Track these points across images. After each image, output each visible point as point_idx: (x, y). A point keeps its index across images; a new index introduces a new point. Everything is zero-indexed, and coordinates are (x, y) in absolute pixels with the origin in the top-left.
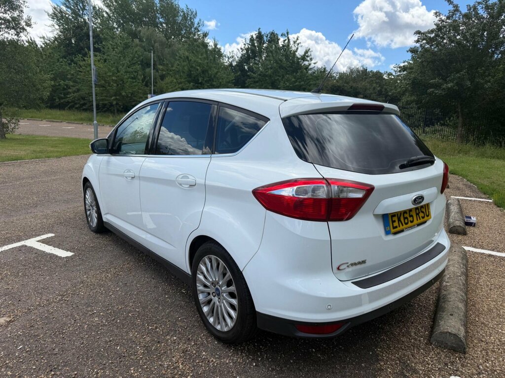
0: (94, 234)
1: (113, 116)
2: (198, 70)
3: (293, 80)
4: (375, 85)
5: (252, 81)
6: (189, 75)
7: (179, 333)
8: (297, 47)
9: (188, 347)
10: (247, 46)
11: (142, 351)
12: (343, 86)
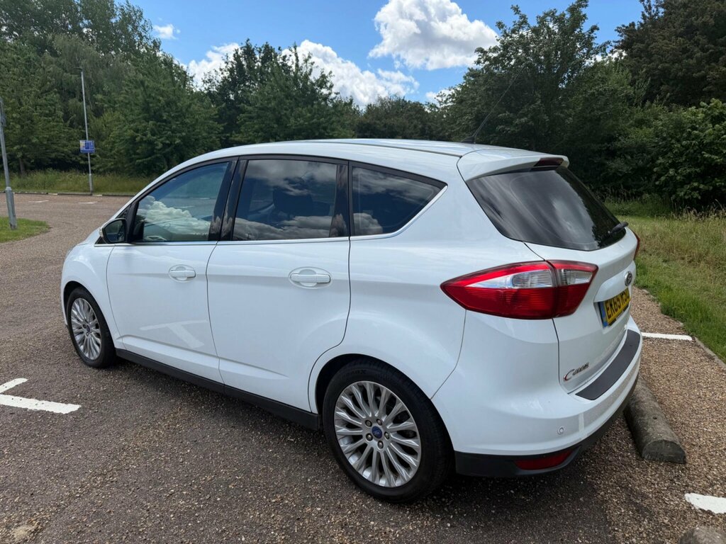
0: (96, 371)
1: (20, 177)
2: (159, 101)
3: (309, 115)
4: (415, 122)
5: (246, 117)
6: (146, 109)
7: (321, 501)
8: (310, 68)
9: (346, 519)
10: (230, 66)
11: (283, 537)
12: (375, 123)
